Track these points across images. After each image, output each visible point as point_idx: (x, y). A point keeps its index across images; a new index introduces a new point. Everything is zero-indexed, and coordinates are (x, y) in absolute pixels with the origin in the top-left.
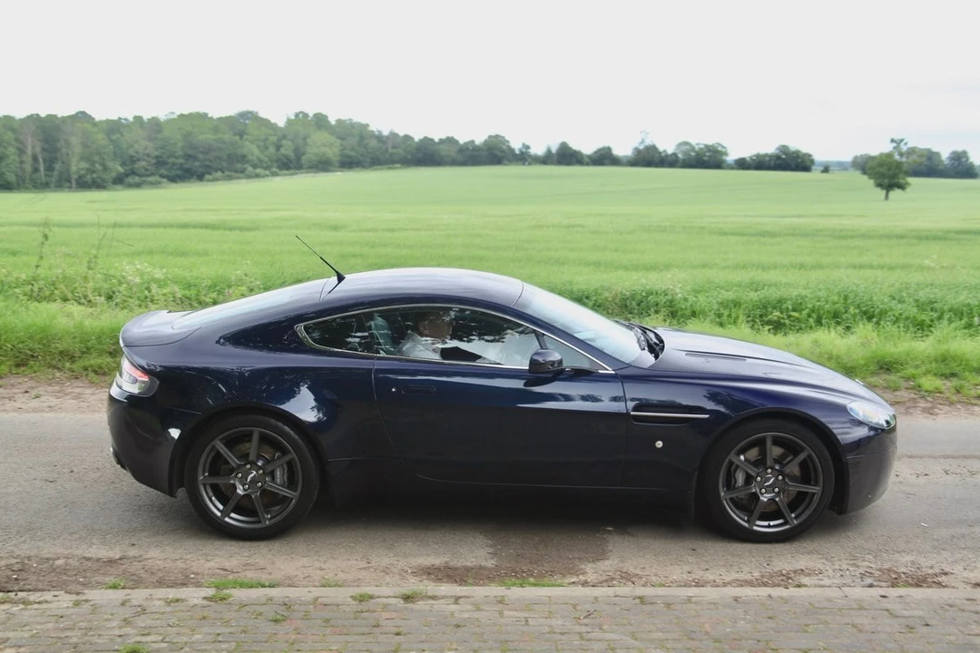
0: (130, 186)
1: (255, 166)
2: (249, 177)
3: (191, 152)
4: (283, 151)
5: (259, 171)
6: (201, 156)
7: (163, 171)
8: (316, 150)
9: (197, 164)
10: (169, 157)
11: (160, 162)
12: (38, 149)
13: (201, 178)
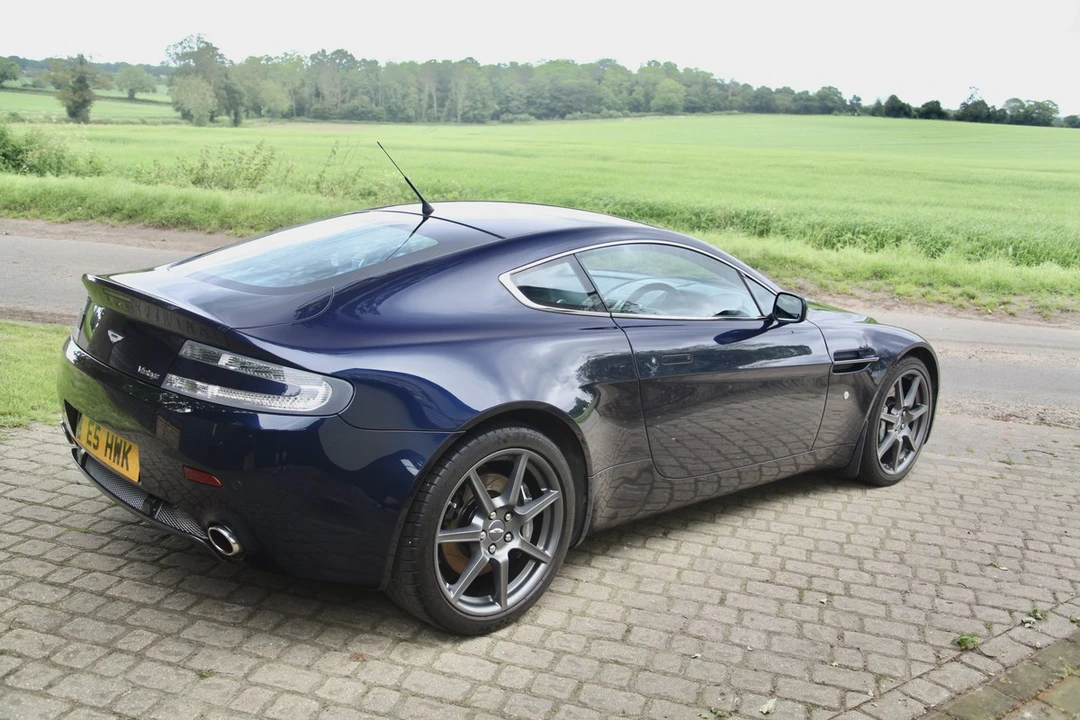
0: (504, 122)
1: (609, 108)
2: (604, 117)
3: (556, 94)
4: (634, 95)
5: (612, 112)
6: (564, 97)
7: (532, 110)
8: (663, 95)
9: (560, 104)
10: (538, 97)
11: (530, 103)
12: (433, 90)
13: (562, 116)
